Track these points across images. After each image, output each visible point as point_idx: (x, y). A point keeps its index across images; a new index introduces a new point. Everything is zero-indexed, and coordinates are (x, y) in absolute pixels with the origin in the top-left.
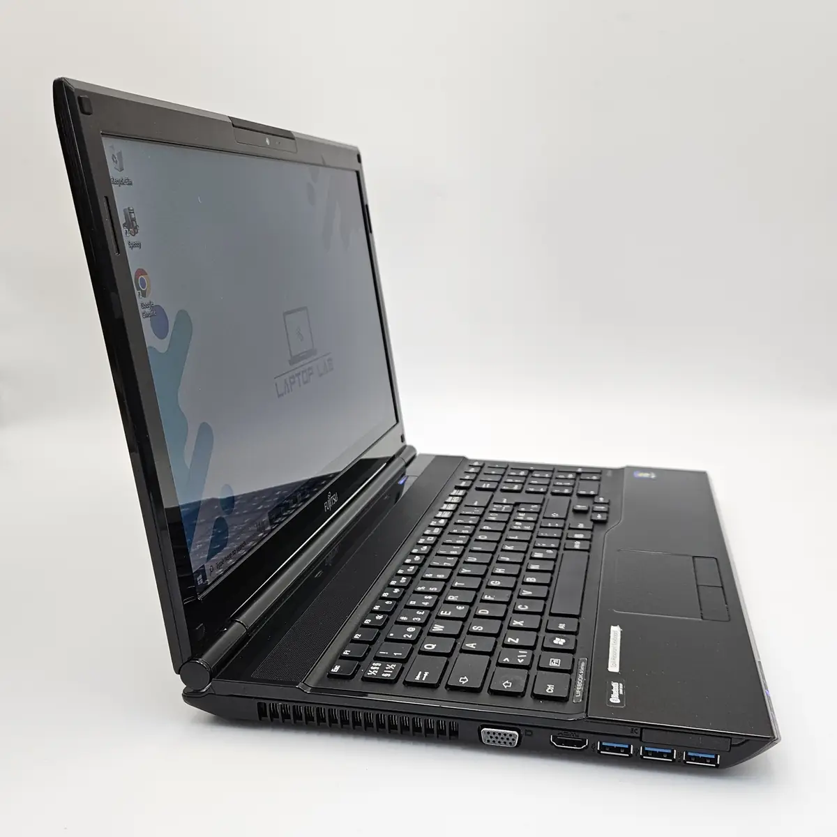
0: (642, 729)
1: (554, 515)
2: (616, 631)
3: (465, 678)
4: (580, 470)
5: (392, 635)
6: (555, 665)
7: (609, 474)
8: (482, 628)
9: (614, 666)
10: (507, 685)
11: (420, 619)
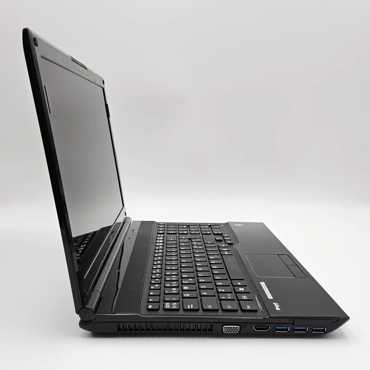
0: (294, 319)
1: (209, 242)
2: (263, 284)
3: (210, 306)
4: (209, 224)
5: (167, 292)
6: (245, 298)
7: (222, 225)
8: (205, 287)
9: (270, 297)
10: (229, 307)
11: (175, 285)
